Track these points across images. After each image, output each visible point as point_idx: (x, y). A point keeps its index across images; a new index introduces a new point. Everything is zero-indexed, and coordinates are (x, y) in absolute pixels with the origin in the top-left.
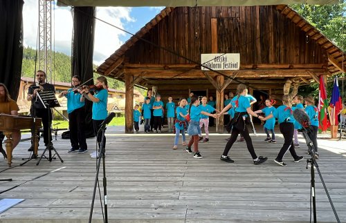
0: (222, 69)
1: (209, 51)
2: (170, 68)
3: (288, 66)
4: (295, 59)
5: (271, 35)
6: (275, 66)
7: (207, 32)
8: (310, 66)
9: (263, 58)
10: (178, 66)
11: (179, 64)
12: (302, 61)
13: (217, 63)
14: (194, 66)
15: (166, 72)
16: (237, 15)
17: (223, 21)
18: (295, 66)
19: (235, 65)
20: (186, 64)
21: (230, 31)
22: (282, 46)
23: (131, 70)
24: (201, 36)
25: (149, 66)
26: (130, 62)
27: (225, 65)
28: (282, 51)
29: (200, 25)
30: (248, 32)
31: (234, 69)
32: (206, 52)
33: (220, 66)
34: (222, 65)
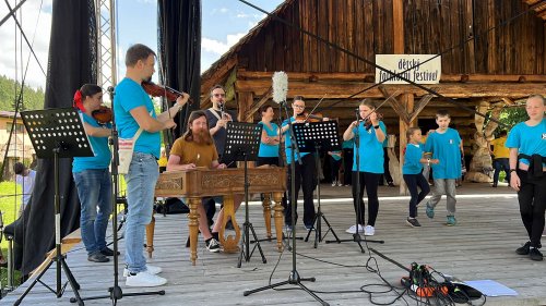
1: (388, 50)
2: (320, 80)
3: (516, 78)
4: (528, 67)
5: (491, 23)
6: (497, 78)
7: (385, 15)
9: (478, 63)
10: (334, 76)
11: (337, 72)
12: (539, 70)
13: (402, 71)
14: (363, 76)
15: (312, 86)
18: (528, 78)
19: (432, 76)
20: (349, 72)
21: (425, 14)
22: (508, 43)
23: (249, 82)
24: (375, 22)
26: (248, 69)
27: (417, 75)
28: (508, 52)
30: (454, 17)
31: (432, 82)
32: (385, 52)
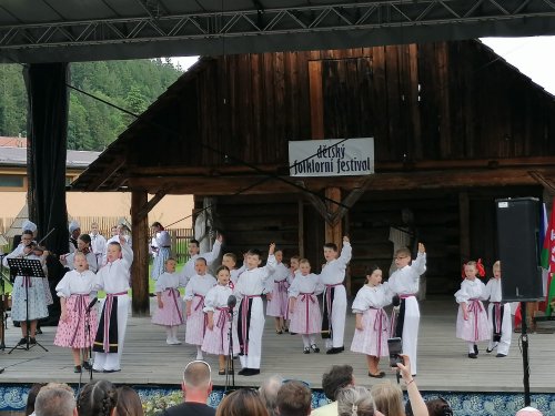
0: (335, 174)
1: (305, 135)
2: (223, 174)
3: (486, 163)
4: (502, 147)
6: (456, 163)
7: (300, 93)
8: (537, 161)
10: (238, 169)
12: (518, 151)
13: (323, 160)
14: (275, 168)
15: (214, 182)
16: (367, 51)
17: (334, 65)
18: (503, 162)
19: (365, 164)
21: (352, 88)
24: (288, 102)
25: (179, 170)
27: (342, 165)
29: (286, 77)
31: (362, 173)
32: (300, 138)
33: (329, 167)
34: (335, 165)
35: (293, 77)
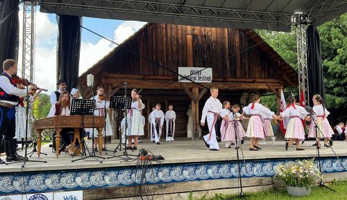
0: (197, 82)
1: (185, 65)
2: (149, 79)
3: (252, 80)
4: (257, 75)
6: (241, 80)
7: (183, 47)
8: (268, 80)
9: (231, 73)
10: (156, 77)
11: (158, 75)
12: (263, 76)
14: (172, 78)
15: (145, 82)
16: (209, 33)
17: (197, 37)
18: (258, 80)
19: (208, 79)
20: (164, 75)
21: (204, 47)
22: (246, 63)
23: (109, 79)
24: (178, 51)
25: (128, 76)
26: (109, 72)
27: (200, 78)
28: (247, 67)
29: (177, 40)
30: (219, 49)
31: (207, 82)
32: (183, 66)
33: (195, 79)
34: (197, 78)
35: (180, 40)
